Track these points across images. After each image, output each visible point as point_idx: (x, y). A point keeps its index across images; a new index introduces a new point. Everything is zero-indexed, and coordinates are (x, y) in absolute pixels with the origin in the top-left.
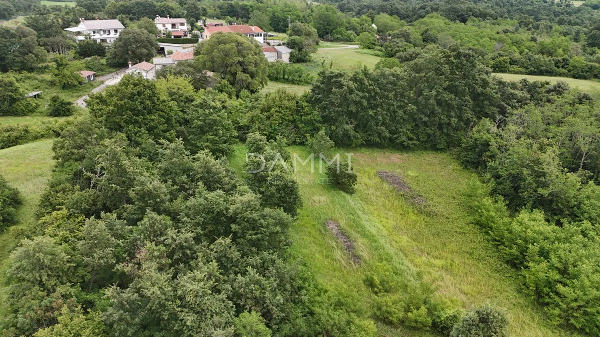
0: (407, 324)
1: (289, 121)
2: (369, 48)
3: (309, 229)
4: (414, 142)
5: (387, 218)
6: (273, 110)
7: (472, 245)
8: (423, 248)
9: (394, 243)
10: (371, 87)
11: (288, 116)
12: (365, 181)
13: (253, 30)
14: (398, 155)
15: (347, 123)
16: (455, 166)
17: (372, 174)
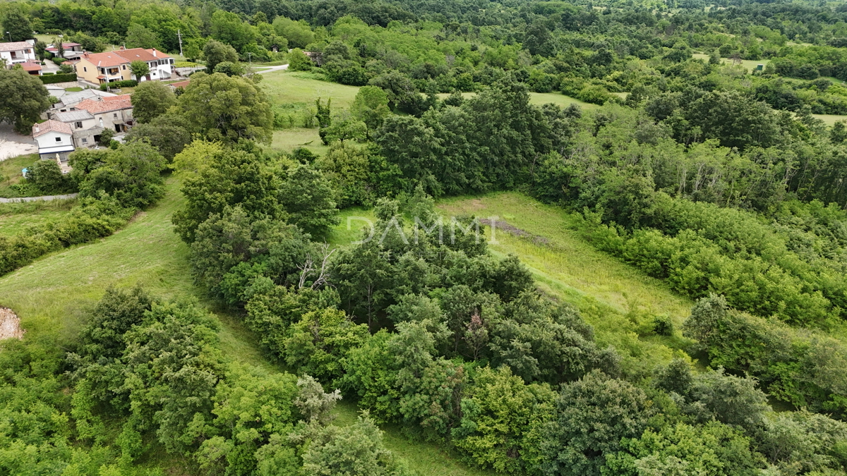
1: (364, 180)
2: (304, 70)
4: (486, 184)
11: (362, 174)
13: (155, 55)
15: (428, 173)
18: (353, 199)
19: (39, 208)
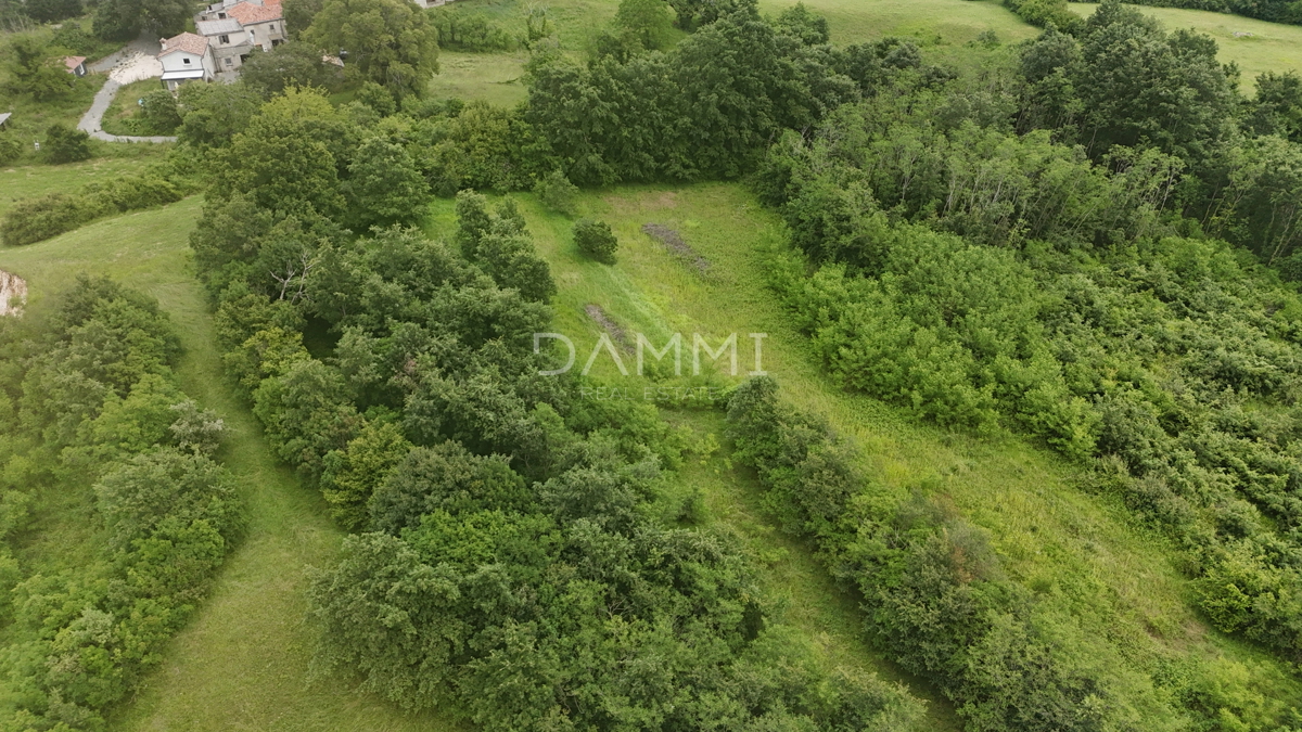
0: (688, 406)
1: (501, 153)
3: (565, 320)
4: (691, 170)
5: (661, 294)
6: (473, 138)
7: (763, 316)
8: (706, 325)
9: (671, 324)
10: (622, 93)
11: (498, 146)
12: (628, 242)
14: (671, 194)
15: (591, 151)
16: (751, 204)
17: (636, 230)
18: (480, 179)
19: (143, 152)
